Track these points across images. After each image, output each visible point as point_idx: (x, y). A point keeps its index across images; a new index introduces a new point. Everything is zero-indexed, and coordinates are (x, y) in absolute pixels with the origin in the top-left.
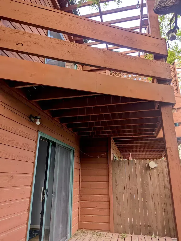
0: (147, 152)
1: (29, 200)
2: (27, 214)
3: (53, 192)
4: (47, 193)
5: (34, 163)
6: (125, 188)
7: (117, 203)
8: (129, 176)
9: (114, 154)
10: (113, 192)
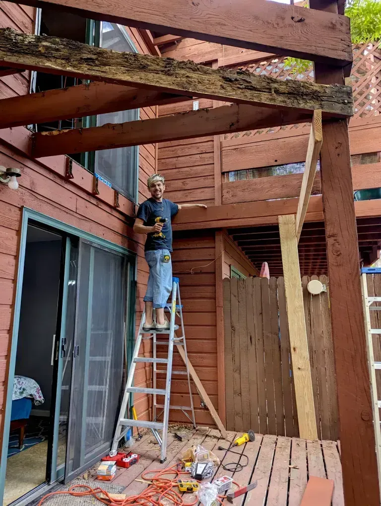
0: (316, 262)
1: (6, 361)
2: (3, 392)
3: (75, 345)
4: (63, 347)
5: (15, 281)
6: (251, 338)
7: (233, 371)
8: (261, 313)
9: (231, 266)
10: (225, 348)
